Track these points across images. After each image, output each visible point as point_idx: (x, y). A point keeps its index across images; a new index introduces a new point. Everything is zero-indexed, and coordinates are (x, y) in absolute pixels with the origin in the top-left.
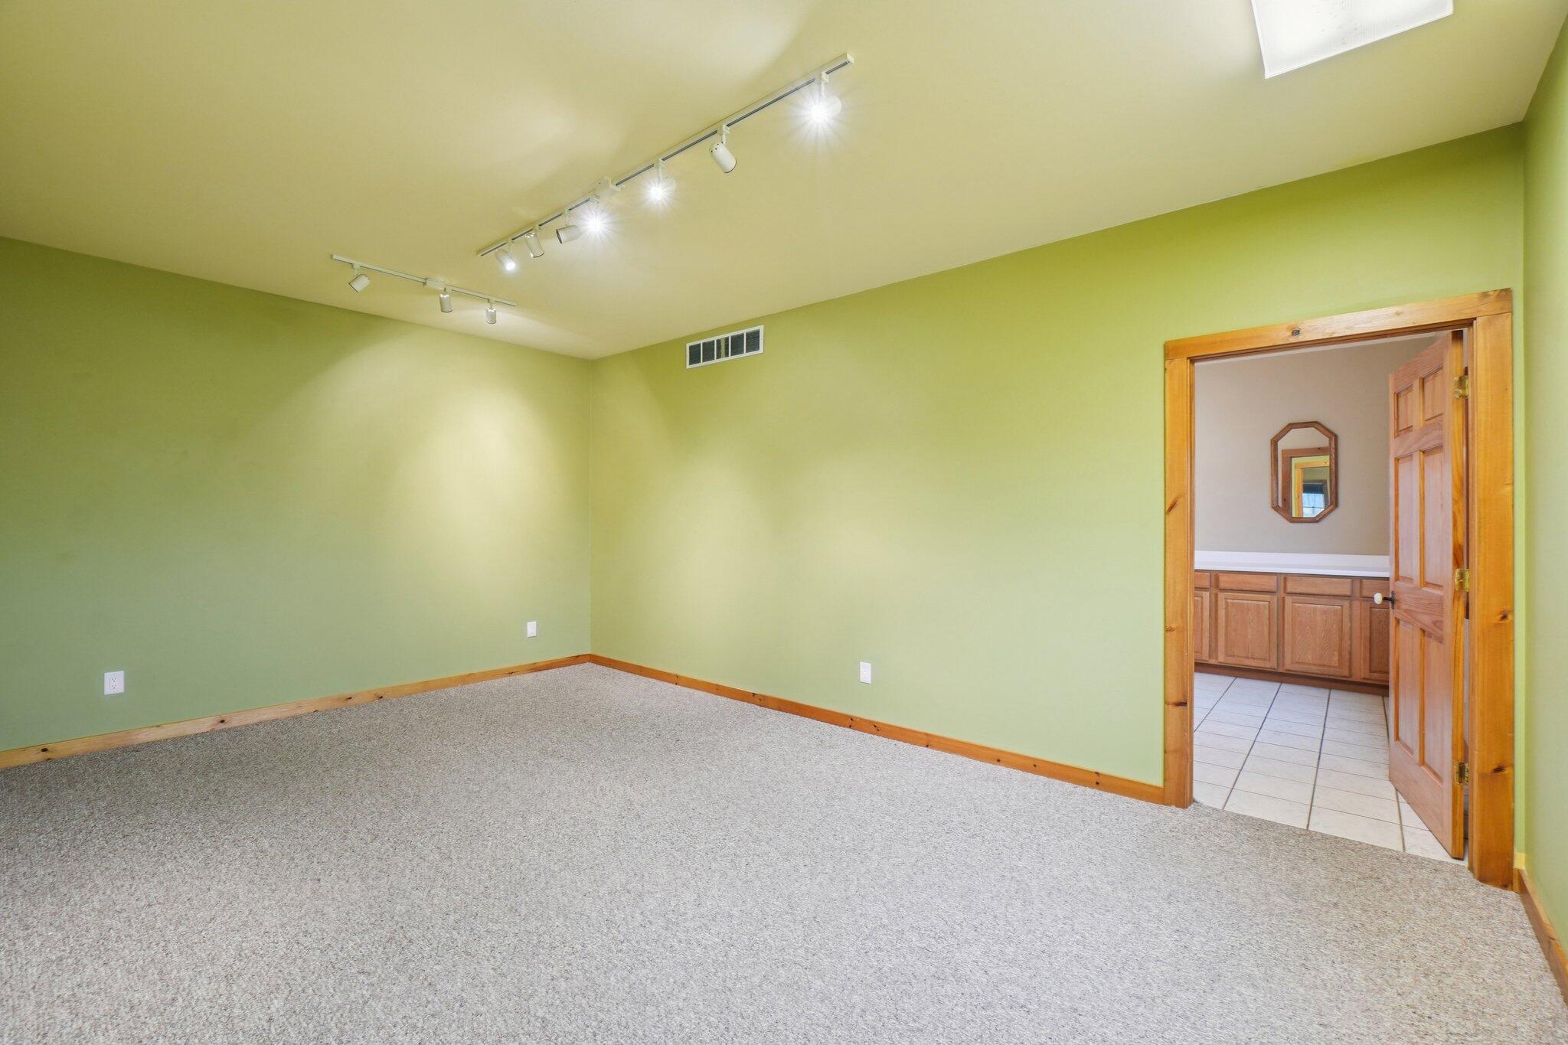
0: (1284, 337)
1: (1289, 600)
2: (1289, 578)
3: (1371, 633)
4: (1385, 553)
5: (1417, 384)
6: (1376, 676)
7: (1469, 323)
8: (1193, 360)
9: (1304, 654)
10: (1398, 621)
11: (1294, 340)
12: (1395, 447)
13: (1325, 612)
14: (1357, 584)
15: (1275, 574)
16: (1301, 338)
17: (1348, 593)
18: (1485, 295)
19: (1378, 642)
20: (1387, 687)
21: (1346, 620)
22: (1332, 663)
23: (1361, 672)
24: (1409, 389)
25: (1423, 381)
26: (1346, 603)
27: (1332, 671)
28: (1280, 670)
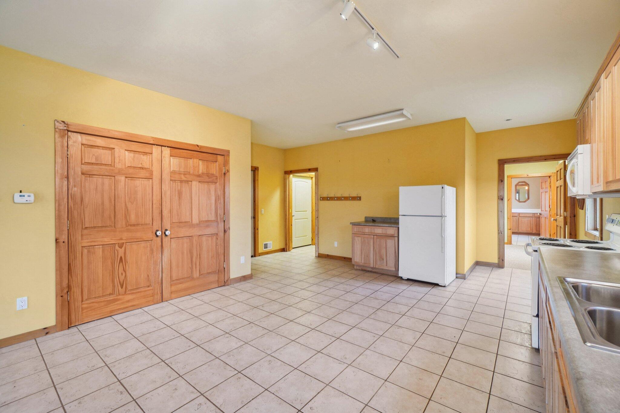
0: (526, 176)
1: (520, 218)
2: (520, 214)
3: (536, 224)
4: (540, 209)
5: (544, 182)
6: (537, 232)
7: (551, 176)
8: (512, 178)
9: (523, 229)
10: (542, 217)
11: (527, 176)
12: (541, 191)
13: (527, 220)
14: (534, 214)
15: (517, 213)
16: (528, 176)
17: (532, 216)
18: (553, 173)
19: (538, 225)
20: (540, 234)
21: (531, 222)
22: (529, 230)
23: (534, 232)
24: (543, 182)
25: (545, 182)
26: (531, 218)
27: (529, 232)
28: (518, 232)
